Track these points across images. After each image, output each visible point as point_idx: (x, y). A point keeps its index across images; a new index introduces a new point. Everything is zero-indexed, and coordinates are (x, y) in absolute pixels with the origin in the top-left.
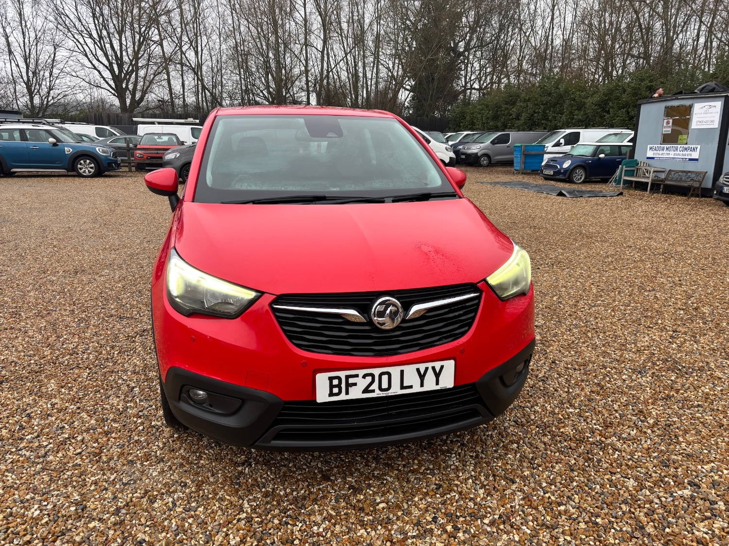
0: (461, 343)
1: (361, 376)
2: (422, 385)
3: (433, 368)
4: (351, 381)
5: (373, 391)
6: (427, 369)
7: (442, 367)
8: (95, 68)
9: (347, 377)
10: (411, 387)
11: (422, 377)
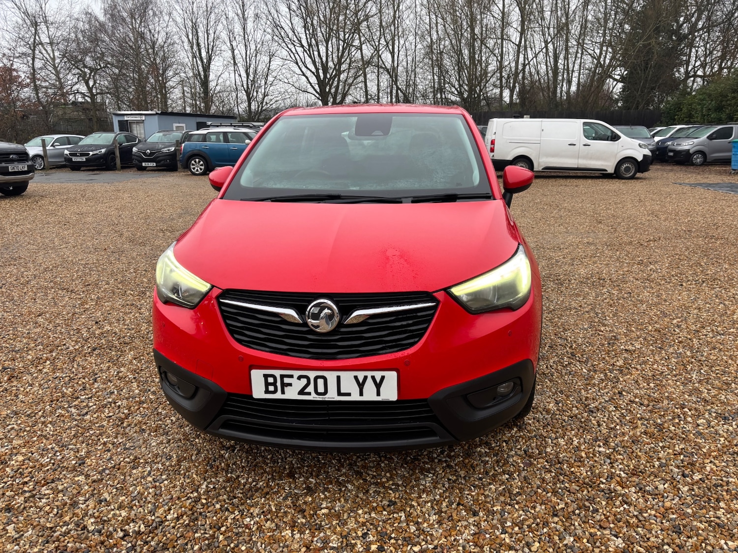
0: (406, 354)
1: (296, 376)
2: (361, 394)
3: (373, 378)
4: (286, 380)
5: (309, 394)
6: (366, 378)
7: (383, 378)
8: (304, 75)
9: (282, 377)
10: (349, 394)
11: (361, 386)
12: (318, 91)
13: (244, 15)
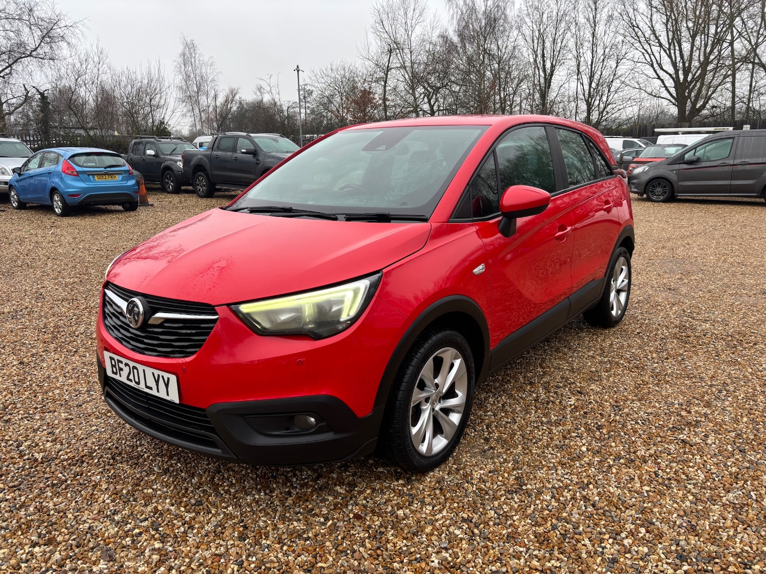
8: (659, 78)
12: (675, 95)
13: (594, 17)
